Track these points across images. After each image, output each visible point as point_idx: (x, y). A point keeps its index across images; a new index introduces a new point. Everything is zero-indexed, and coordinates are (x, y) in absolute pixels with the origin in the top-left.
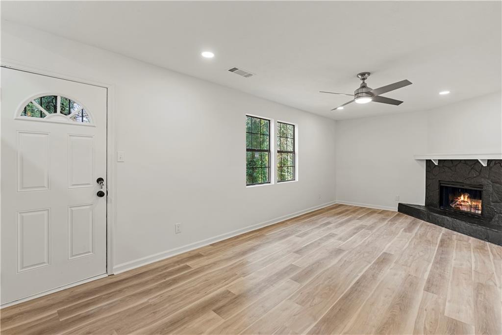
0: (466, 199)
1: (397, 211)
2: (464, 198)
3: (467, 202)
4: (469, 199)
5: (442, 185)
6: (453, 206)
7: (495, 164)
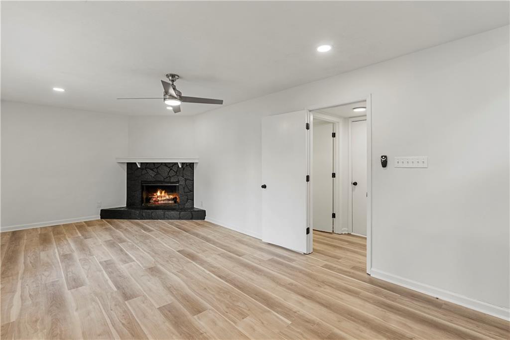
0: (163, 194)
1: (100, 219)
2: (161, 193)
3: (164, 197)
4: (166, 194)
5: (143, 185)
6: (152, 201)
7: (187, 166)
